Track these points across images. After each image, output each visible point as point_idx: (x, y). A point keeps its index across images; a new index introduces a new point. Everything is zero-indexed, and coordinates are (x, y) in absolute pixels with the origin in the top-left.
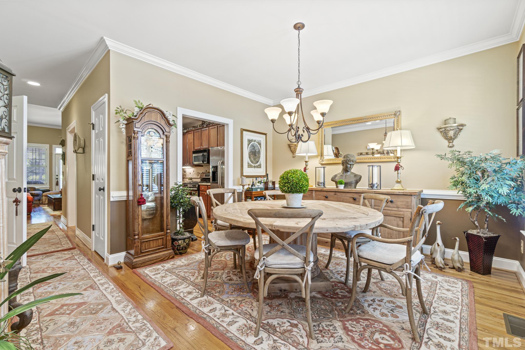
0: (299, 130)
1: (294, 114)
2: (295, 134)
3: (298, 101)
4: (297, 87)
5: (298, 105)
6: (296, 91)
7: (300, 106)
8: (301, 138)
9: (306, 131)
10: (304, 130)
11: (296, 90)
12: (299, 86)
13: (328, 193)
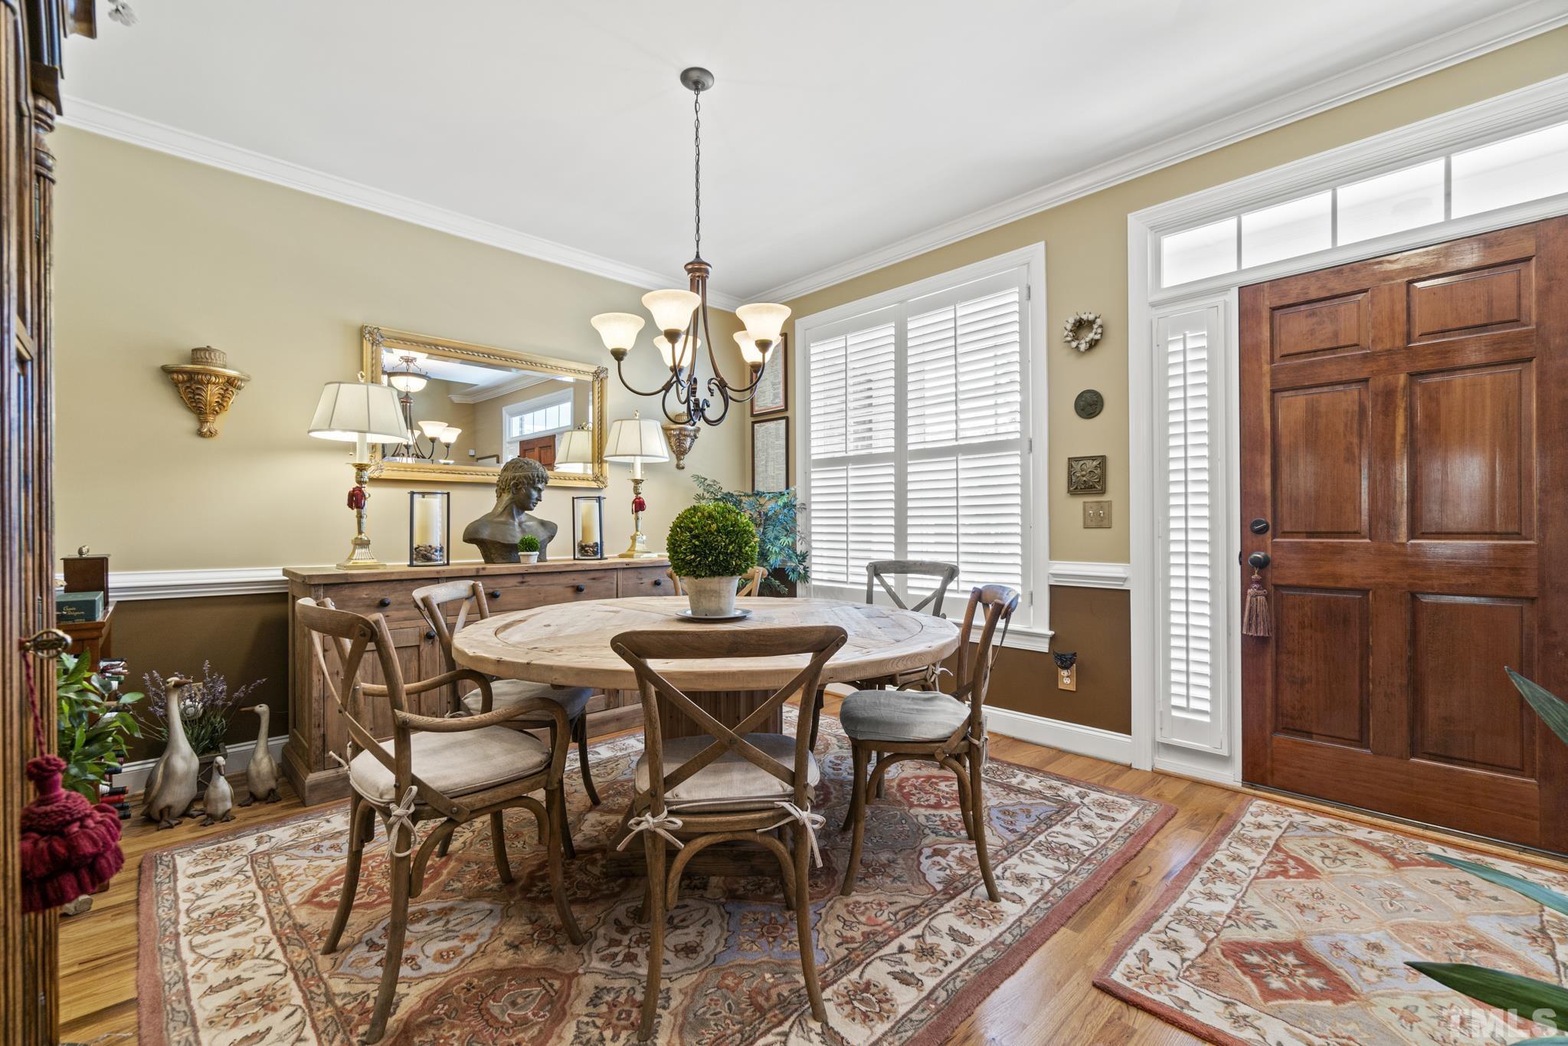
0: (698, 386)
1: (683, 337)
2: (688, 400)
3: (696, 300)
4: (693, 258)
5: (696, 313)
6: (690, 271)
7: (701, 316)
8: (703, 410)
9: (717, 392)
10: (713, 387)
11: (690, 267)
12: (698, 256)
13: (499, 580)
